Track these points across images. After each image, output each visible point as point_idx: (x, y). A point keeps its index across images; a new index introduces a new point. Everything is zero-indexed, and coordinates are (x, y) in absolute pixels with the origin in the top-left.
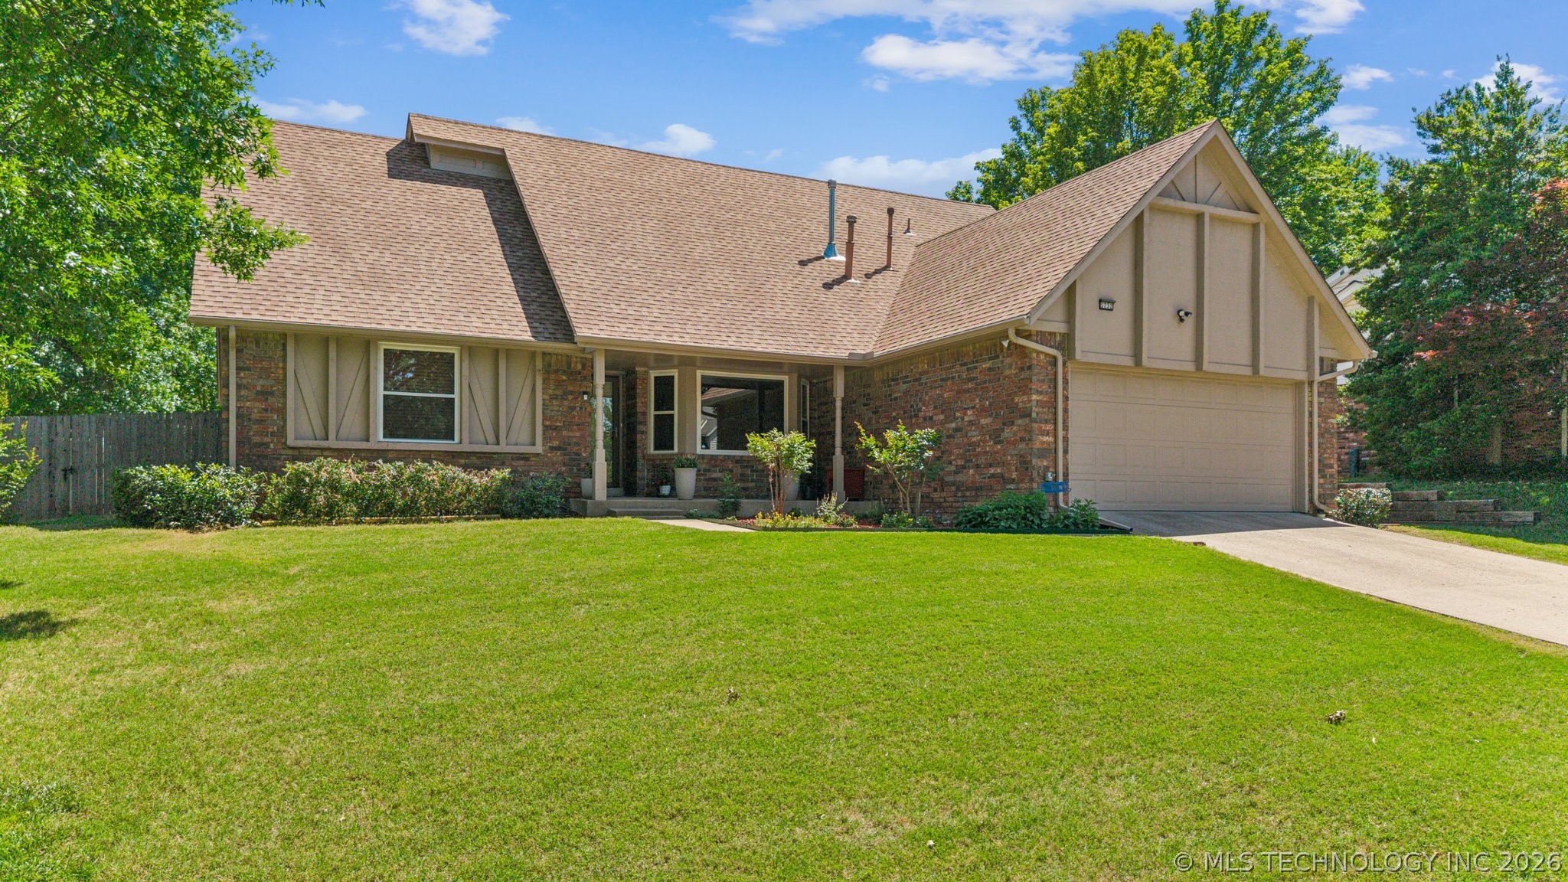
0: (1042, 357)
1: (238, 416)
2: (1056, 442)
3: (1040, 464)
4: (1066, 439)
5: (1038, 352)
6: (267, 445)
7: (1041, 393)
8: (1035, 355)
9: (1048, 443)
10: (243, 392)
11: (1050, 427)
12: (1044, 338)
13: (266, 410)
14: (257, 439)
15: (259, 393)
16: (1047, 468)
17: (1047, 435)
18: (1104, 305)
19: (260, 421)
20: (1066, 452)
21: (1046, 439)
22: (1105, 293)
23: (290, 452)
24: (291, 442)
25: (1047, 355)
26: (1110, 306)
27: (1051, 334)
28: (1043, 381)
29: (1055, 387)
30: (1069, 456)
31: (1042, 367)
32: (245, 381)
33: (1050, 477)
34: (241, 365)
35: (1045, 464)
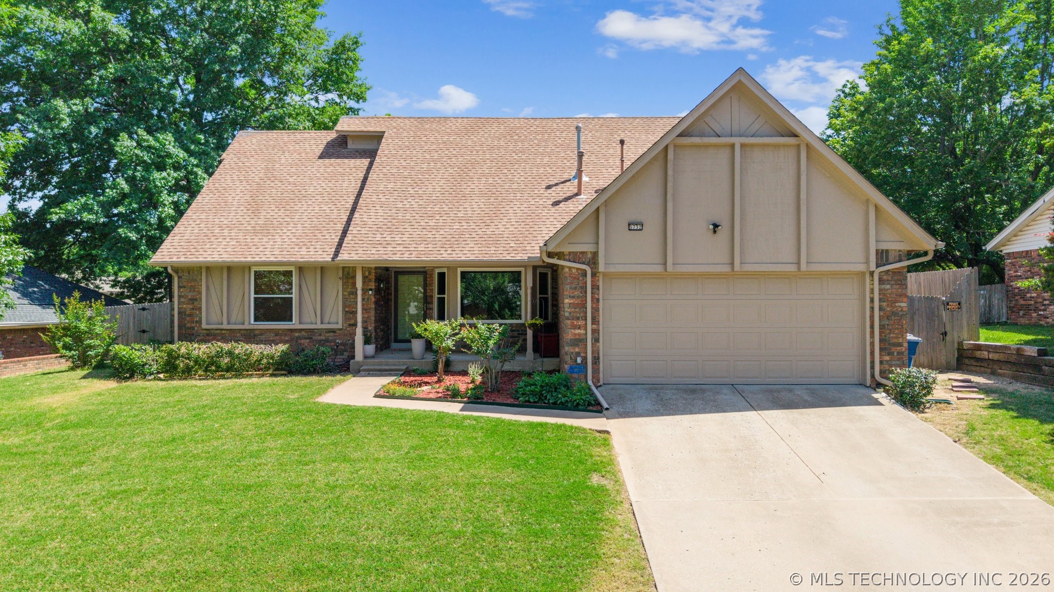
0: (574, 271)
1: (179, 313)
2: (586, 334)
3: (572, 350)
4: (595, 332)
5: (570, 268)
6: (193, 328)
7: (573, 297)
8: (567, 270)
9: (579, 335)
10: (182, 300)
11: (581, 323)
12: (575, 257)
13: (193, 309)
14: (189, 325)
15: (190, 299)
16: (578, 354)
17: (579, 328)
18: (632, 227)
19: (190, 315)
20: (596, 340)
21: (577, 331)
22: (633, 218)
23: (205, 332)
24: (204, 326)
25: (578, 269)
26: (639, 227)
27: (583, 253)
28: (576, 288)
29: (586, 292)
30: (601, 344)
31: (575, 278)
32: (183, 294)
33: (579, 360)
34: (181, 284)
35: (577, 350)
